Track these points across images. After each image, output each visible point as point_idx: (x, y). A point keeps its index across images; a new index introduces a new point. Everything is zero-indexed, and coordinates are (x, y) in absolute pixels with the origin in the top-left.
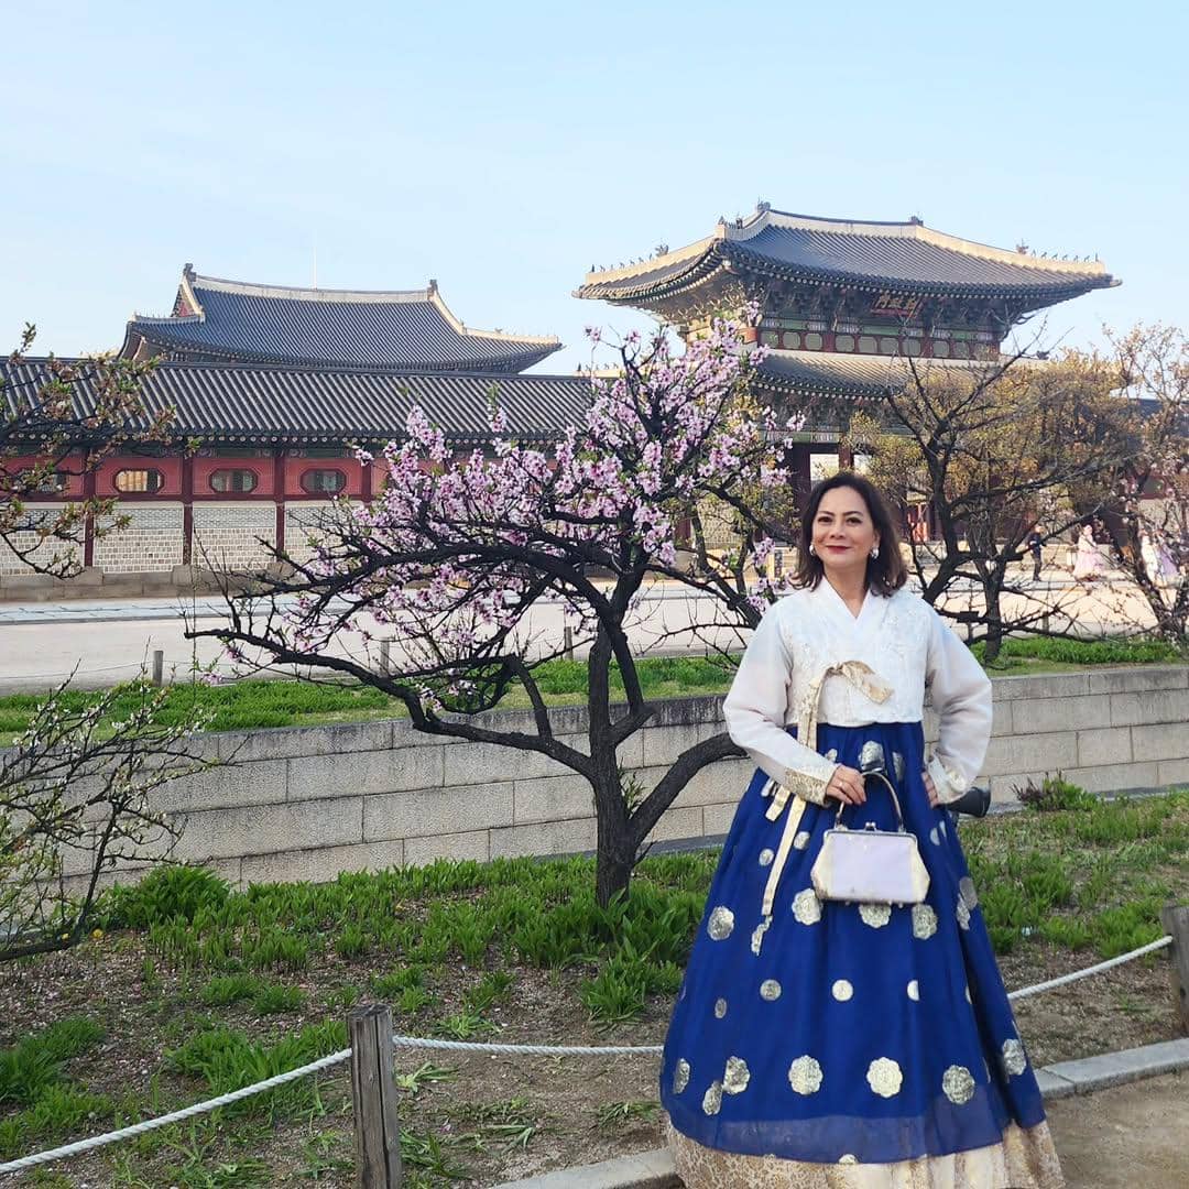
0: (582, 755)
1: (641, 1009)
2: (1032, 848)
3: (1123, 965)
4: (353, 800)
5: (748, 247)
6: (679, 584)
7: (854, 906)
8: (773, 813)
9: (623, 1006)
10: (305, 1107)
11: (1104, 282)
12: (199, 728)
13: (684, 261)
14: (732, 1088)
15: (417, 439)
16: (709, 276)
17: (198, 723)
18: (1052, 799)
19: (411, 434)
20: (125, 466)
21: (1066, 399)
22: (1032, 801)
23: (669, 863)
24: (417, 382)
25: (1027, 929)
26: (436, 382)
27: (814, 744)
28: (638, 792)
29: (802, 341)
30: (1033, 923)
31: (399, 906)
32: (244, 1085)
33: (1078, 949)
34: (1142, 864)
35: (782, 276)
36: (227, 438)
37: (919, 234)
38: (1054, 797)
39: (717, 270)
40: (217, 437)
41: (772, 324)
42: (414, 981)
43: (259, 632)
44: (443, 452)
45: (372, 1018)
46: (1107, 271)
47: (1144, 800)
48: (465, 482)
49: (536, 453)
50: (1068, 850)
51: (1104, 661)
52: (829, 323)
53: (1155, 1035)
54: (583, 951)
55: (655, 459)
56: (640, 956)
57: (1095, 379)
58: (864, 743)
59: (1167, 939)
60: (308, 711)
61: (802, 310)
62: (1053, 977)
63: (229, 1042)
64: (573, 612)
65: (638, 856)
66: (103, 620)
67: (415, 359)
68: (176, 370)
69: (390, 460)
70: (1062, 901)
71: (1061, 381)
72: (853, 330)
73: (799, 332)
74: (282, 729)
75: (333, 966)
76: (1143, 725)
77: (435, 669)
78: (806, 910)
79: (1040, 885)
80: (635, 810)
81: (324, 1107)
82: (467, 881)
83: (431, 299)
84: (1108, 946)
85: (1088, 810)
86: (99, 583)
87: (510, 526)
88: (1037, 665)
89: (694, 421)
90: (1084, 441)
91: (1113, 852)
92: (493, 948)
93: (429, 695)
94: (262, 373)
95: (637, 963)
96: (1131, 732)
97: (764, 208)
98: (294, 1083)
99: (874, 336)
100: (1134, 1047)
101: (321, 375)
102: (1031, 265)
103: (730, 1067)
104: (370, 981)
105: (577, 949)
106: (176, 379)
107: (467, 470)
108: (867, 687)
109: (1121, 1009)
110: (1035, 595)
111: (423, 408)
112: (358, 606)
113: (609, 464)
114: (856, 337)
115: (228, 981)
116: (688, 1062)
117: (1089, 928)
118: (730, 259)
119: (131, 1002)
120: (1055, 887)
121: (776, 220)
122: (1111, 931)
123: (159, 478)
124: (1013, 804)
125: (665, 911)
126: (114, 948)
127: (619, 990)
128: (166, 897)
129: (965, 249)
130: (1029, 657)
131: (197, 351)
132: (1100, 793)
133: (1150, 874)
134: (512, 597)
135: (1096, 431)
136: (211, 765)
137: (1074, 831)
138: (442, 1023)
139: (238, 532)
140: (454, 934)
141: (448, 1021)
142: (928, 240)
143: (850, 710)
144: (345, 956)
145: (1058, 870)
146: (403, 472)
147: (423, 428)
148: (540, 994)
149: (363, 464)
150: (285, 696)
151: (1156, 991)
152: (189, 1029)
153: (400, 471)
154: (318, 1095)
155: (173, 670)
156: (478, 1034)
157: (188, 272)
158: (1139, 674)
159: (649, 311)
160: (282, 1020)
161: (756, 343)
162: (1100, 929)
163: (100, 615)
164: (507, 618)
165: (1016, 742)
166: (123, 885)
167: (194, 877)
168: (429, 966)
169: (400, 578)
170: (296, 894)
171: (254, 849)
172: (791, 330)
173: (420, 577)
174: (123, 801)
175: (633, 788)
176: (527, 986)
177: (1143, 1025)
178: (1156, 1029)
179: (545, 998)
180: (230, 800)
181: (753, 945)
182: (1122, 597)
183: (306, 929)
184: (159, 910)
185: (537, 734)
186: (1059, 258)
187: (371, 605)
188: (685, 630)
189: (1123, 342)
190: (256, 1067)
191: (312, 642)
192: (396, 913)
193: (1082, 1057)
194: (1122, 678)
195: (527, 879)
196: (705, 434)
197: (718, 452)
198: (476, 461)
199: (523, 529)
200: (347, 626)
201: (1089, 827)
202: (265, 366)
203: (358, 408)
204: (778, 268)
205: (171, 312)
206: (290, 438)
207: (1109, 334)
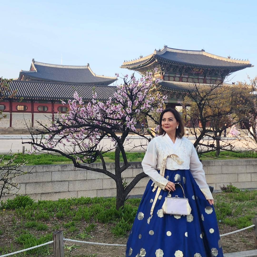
0: (113, 174)
1: (125, 234)
2: (223, 201)
3: (244, 231)
4: (66, 182)
5: (162, 56)
6: (137, 135)
7: (173, 215)
8: (154, 190)
9: (121, 233)
10: (45, 253)
11: (249, 66)
12: (24, 164)
13: (146, 59)
14: (142, 255)
15: (76, 99)
16: (152, 63)
17: (24, 163)
18: (229, 190)
19: (75, 98)
20: (19, 104)
21: (238, 94)
22: (224, 190)
23: (135, 200)
24: (84, 87)
25: (220, 221)
26: (88, 87)
27: (164, 174)
28: (126, 183)
29: (174, 79)
30: (221, 219)
31: (72, 207)
32: (31, 247)
33: (232, 226)
34: (249, 206)
35: (170, 63)
36: (41, 99)
37: (204, 54)
38: (229, 189)
39: (154, 62)
40: (39, 98)
41: (167, 75)
42: (73, 225)
43: (39, 143)
44: (82, 102)
45: (58, 234)
46: (250, 63)
47: (252, 191)
48: (86, 110)
49: (102, 103)
50: (232, 202)
51: (245, 157)
52: (181, 75)
53: (250, 248)
54: (113, 220)
55: (130, 105)
56: (126, 222)
57: (245, 89)
58: (176, 174)
59: (254, 225)
60: (56, 161)
61: (174, 72)
62: (226, 232)
63: (29, 237)
64: (113, 141)
65: (126, 198)
66: (13, 139)
67: (84, 82)
68: (30, 83)
69: (70, 104)
70: (229, 214)
71: (237, 89)
72: (187, 76)
73: (173, 77)
74: (50, 165)
75: (55, 220)
76: (254, 173)
77: (80, 153)
78: (160, 214)
79: (224, 210)
80: (126, 187)
81: (49, 253)
82: (88, 202)
83: (88, 68)
84: (240, 226)
85: (238, 193)
86: (13, 130)
87: (97, 120)
88: (229, 157)
89: (140, 96)
90: (242, 104)
91: (243, 203)
92: (92, 218)
93: (79, 159)
94: (47, 84)
95: (125, 224)
96: (251, 174)
97: (166, 47)
98: (43, 247)
99: (192, 78)
100: (244, 251)
101: (62, 85)
102: (231, 61)
103: (141, 251)
104: (63, 225)
105: (111, 219)
106: (30, 85)
107: (87, 107)
108: (177, 161)
109: (242, 241)
110: (225, 141)
111: (77, 92)
112: (63, 138)
113: (119, 106)
114: (187, 78)
115: (31, 223)
116: (132, 248)
117: (235, 221)
118: (157, 59)
119: (9, 226)
120: (228, 211)
121: (169, 50)
122: (241, 222)
123: (26, 107)
124: (219, 190)
125: (132, 211)
126: (7, 213)
127: (120, 229)
128: (20, 202)
129: (215, 57)
130: (227, 155)
131: (35, 79)
132: (241, 189)
133: (252, 209)
134: (98, 137)
135: (245, 102)
136: (26, 173)
137: (234, 197)
138: (79, 235)
139: (44, 120)
140: (83, 215)
141: (80, 235)
142: (206, 55)
143: (173, 166)
144: (58, 218)
145: (229, 207)
146: (72, 107)
147: (77, 96)
148: (102, 230)
149: (63, 105)
150: (51, 157)
151: (250, 237)
152: (21, 233)
153: (72, 106)
154: (48, 250)
155: (18, 151)
156: (87, 238)
157: (33, 61)
158: (253, 161)
159: (138, 71)
160: (43, 232)
161: (163, 79)
162: (238, 221)
163: (12, 138)
164: (97, 142)
165: (222, 175)
166: (10, 199)
167: (26, 198)
168: (77, 221)
169: (72, 132)
170: (48, 203)
171: (43, 192)
172: (172, 76)
173: (77, 131)
174: (6, 180)
175: (125, 182)
176: (99, 227)
177: (247, 246)
178: (250, 247)
179: (103, 230)
180: (38, 181)
181: (148, 222)
182: (248, 142)
183: (50, 211)
184: (18, 205)
185: (103, 169)
186: (238, 60)
187: (66, 137)
188: (139, 146)
189: (253, 80)
190: (34, 243)
191: (52, 146)
192: (71, 209)
193: (231, 252)
194: (250, 161)
195: (102, 202)
196: (144, 100)
197: (146, 104)
198: (89, 105)
199: (100, 121)
200: (60, 142)
201: (238, 197)
202: (50, 82)
203: (70, 93)
204: (169, 61)
205: (29, 70)
206: (55, 99)
207: (249, 78)
